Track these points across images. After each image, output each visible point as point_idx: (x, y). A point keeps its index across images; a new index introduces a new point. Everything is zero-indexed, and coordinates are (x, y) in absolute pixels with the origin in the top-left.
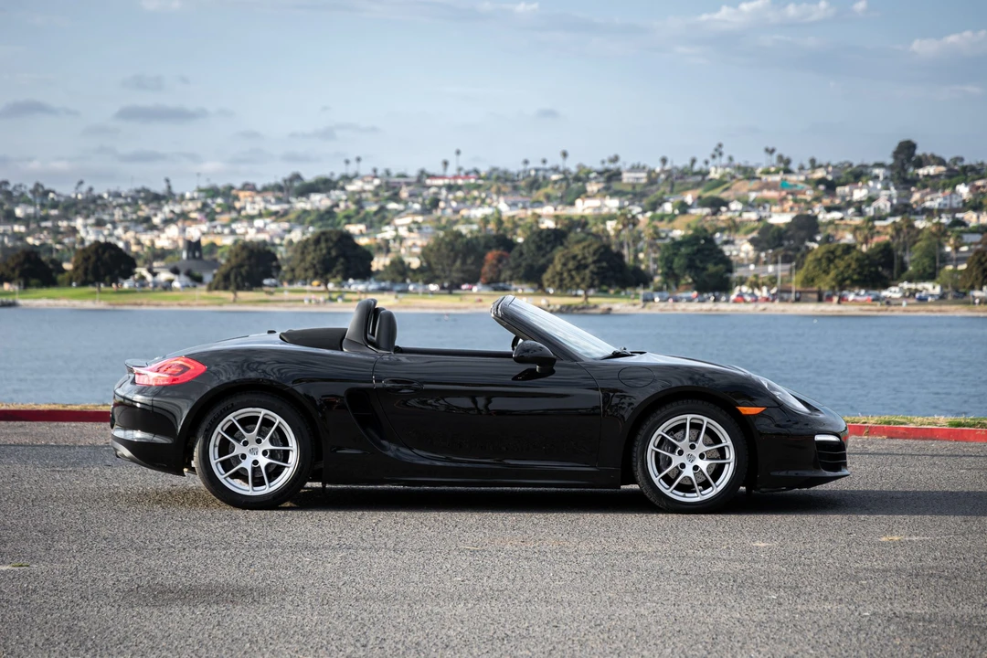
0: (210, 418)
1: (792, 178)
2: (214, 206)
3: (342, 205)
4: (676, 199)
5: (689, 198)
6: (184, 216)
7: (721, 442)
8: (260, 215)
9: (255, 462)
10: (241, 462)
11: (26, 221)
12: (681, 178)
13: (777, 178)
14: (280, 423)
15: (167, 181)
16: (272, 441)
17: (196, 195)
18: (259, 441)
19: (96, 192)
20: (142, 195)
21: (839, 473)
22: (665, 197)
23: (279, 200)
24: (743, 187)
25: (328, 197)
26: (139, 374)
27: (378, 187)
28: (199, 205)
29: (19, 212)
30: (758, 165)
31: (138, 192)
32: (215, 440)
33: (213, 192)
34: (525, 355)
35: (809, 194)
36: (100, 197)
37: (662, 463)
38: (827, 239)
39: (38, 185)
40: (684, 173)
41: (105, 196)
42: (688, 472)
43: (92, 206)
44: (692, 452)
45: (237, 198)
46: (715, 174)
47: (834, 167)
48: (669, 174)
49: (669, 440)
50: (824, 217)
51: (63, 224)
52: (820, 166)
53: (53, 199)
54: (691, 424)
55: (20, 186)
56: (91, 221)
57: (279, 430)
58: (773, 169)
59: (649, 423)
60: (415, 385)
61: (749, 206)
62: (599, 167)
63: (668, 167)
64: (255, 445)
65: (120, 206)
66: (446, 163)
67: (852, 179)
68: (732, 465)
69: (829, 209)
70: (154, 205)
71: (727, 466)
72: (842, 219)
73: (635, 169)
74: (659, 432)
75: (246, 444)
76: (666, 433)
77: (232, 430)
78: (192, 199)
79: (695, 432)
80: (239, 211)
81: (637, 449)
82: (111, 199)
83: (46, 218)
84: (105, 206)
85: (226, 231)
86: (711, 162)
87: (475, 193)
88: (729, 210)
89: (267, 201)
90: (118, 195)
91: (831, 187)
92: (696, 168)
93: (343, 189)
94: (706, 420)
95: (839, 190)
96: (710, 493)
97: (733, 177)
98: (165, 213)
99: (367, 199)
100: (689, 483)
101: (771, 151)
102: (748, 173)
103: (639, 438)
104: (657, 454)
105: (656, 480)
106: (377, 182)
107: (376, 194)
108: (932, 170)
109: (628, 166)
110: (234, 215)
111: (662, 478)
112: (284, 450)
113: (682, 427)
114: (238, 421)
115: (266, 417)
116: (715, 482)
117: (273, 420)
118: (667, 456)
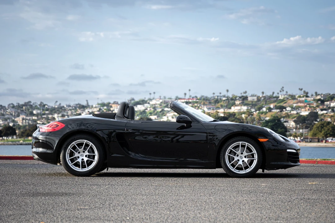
0: (66, 143)
1: (309, 99)
2: (103, 110)
3: (149, 109)
4: (267, 106)
5: (272, 106)
7: (252, 152)
9: (83, 159)
10: (77, 159)
11: (37, 115)
12: (269, 99)
13: (303, 99)
14: (91, 145)
15: (87, 101)
16: (89, 152)
17: (97, 106)
18: (84, 152)
19: (62, 105)
20: (78, 106)
21: (297, 164)
22: (263, 106)
24: (291, 102)
25: (144, 106)
26: (41, 128)
27: (161, 102)
28: (98, 109)
29: (35, 112)
30: (297, 94)
31: (77, 105)
32: (68, 151)
33: (103, 105)
34: (181, 120)
35: (315, 105)
36: (63, 107)
37: (231, 159)
38: (321, 120)
39: (41, 103)
40: (270, 97)
41: (65, 106)
42: (240, 163)
43: (60, 110)
44: (242, 155)
45: (111, 107)
46: (281, 97)
47: (324, 95)
48: (265, 97)
49: (233, 151)
50: (320, 112)
51: (50, 116)
52: (319, 95)
53: (47, 107)
54: (241, 145)
55: (35, 103)
56: (60, 115)
57: (91, 148)
58: (302, 96)
59: (226, 145)
61: (293, 109)
62: (240, 95)
63: (264, 95)
64: (83, 153)
65: (70, 110)
66: (185, 94)
67: (330, 99)
68: (256, 160)
69: (322, 110)
70: (82, 109)
71: (254, 160)
72: (327, 113)
73: (252, 96)
74: (230, 148)
75: (79, 153)
76: (233, 148)
77: (74, 148)
78: (96, 107)
79: (243, 148)
80: (112, 111)
81: (222, 154)
82: (67, 107)
83: (44, 114)
84: (65, 110)
86: (280, 93)
87: (196, 105)
88: (286, 110)
90: (69, 106)
91: (323, 102)
92: (274, 95)
93: (149, 103)
94: (247, 143)
95: (326, 103)
96: (248, 170)
97: (288, 99)
98: (86, 112)
99: (157, 107)
100: (241, 167)
101: (301, 89)
102: (293, 97)
103: (222, 150)
104: (229, 156)
105: (228, 166)
107: (160, 105)
109: (250, 95)
111: (231, 165)
112: (93, 155)
113: (238, 146)
114: (77, 145)
115: (87, 143)
116: (250, 166)
117: (89, 144)
118: (232, 157)
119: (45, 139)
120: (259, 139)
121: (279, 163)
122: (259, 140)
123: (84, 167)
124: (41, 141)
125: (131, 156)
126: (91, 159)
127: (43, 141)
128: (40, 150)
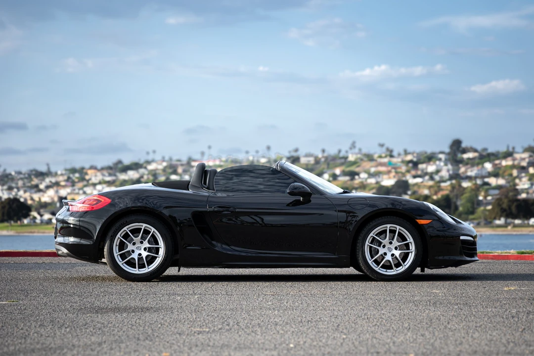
0: (113, 229)
1: (394, 160)
2: (74, 178)
3: (146, 177)
4: (331, 172)
5: (338, 171)
6: (57, 184)
7: (407, 240)
8: (100, 183)
9: (140, 254)
10: (131, 254)
12: (332, 161)
13: (386, 160)
14: (154, 231)
15: (48, 165)
16: (149, 242)
17: (64, 172)
18: (142, 243)
19: (8, 171)
20: (34, 172)
21: (473, 259)
22: (325, 170)
23: (110, 175)
24: (367, 165)
25: (138, 172)
26: (72, 205)
27: (165, 167)
28: (66, 177)
30: (375, 153)
31: (32, 171)
32: (116, 242)
33: (73, 171)
34: (295, 191)
35: (404, 169)
36: (10, 174)
37: (373, 252)
38: (414, 193)
40: (334, 158)
41: (13, 173)
42: (388, 257)
43: (6, 179)
44: (390, 246)
45: (86, 174)
46: (351, 158)
47: (417, 154)
48: (326, 158)
49: (377, 239)
50: (412, 181)
52: (409, 153)
54: (390, 230)
56: (5, 187)
57: (153, 236)
58: (383, 155)
59: (366, 230)
60: (231, 209)
61: (371, 175)
62: (288, 155)
63: (326, 154)
64: (140, 245)
65: (22, 179)
66: (203, 153)
67: (427, 160)
68: (413, 253)
69: (415, 177)
70: (41, 178)
71: (410, 254)
72: (422, 182)
73: (307, 155)
74: (371, 234)
75: (134, 244)
76: (376, 235)
77: (126, 236)
78: (62, 175)
79: (392, 235)
80: (88, 181)
81: (359, 245)
82: (16, 175)
84: (13, 179)
85: (81, 192)
86: (350, 152)
88: (360, 178)
89: (103, 175)
90: (20, 173)
91: (415, 164)
92: (342, 155)
93: (145, 168)
94: (398, 227)
95: (421, 166)
96: (401, 269)
97: (362, 160)
98: (46, 183)
99: (159, 174)
100: (389, 264)
101: (382, 145)
102: (370, 158)
103: (360, 238)
104: (371, 247)
105: (370, 262)
106: (165, 164)
107: (164, 170)
108: (470, 155)
109: (304, 154)
110: (85, 183)
111: (374, 261)
112: (156, 247)
113: (384, 232)
114: (130, 231)
115: (146, 228)
116: (404, 263)
117: (150, 230)
118: (376, 248)
119: (78, 223)
120: (417, 220)
121: (447, 258)
122: (417, 223)
123: (142, 266)
124: (72, 226)
125: (216, 249)
126: (153, 253)
127: (75, 226)
128: (71, 240)
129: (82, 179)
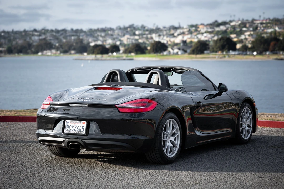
2: (192, 30)
3: (229, 29)
6: (183, 33)
8: (206, 32)
11: (139, 35)
19: (159, 27)
23: (211, 28)
25: (225, 27)
28: (188, 30)
29: (137, 33)
31: (171, 26)
33: (192, 26)
39: (142, 25)
41: (161, 28)
43: (158, 31)
45: (198, 28)
51: (149, 36)
53: (146, 29)
55: (138, 25)
56: (157, 35)
66: (260, 16)
70: (175, 30)
78: (186, 28)
80: (199, 31)
82: (163, 29)
83: (145, 34)
84: (161, 31)
85: (196, 37)
87: (269, 25)
89: (207, 28)
90: (164, 27)
93: (229, 24)
98: (178, 32)
99: (237, 27)
106: (240, 22)
107: (239, 25)
110: (198, 33)
129: (196, 30)
